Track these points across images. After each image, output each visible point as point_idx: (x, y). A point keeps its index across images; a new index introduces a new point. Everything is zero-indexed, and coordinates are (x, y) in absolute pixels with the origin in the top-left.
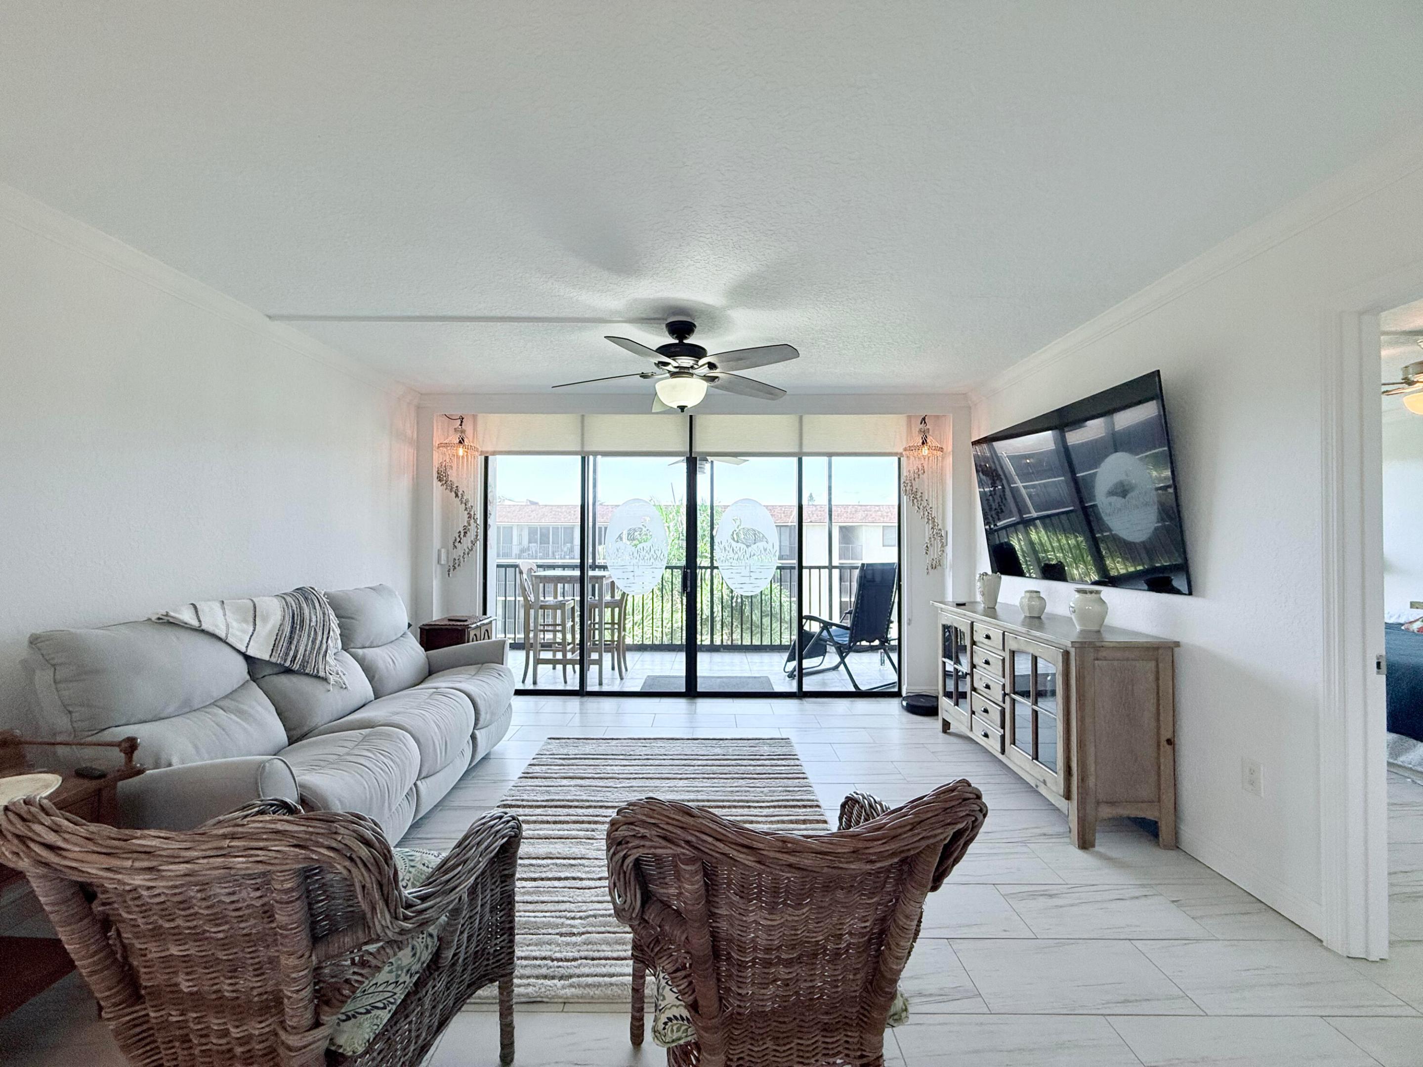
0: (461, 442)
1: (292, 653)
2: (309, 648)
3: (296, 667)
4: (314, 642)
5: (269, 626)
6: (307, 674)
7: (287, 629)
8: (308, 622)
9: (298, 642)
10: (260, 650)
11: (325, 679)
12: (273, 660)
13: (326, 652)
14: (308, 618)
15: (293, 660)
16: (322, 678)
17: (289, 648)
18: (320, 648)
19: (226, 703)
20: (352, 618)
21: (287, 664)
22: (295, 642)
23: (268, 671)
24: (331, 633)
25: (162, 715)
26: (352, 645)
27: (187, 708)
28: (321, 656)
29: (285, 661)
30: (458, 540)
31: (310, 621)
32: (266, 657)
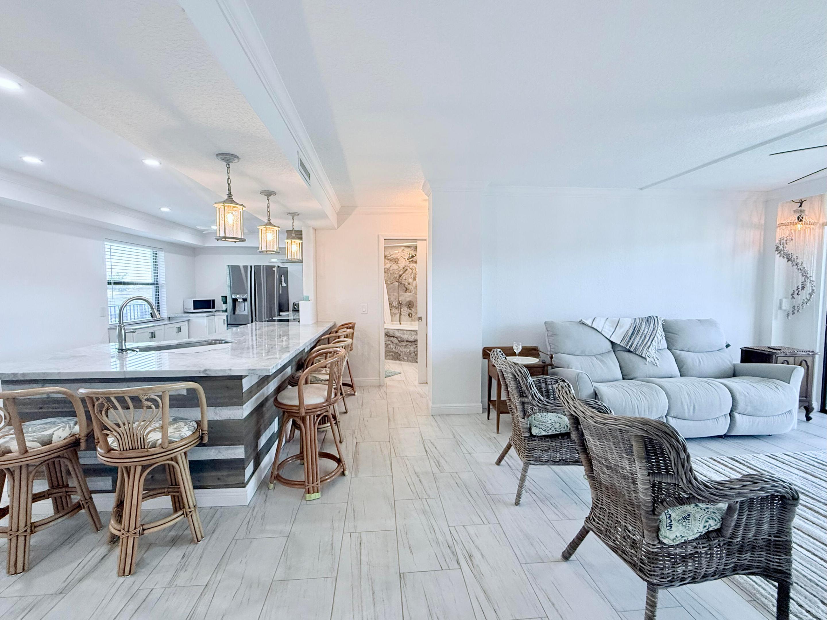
0: (800, 219)
1: (630, 344)
2: (640, 343)
3: (632, 350)
4: (643, 341)
5: (622, 330)
6: (637, 355)
7: (630, 333)
8: (642, 331)
9: (634, 339)
10: (617, 340)
11: (646, 359)
12: (621, 344)
13: (650, 346)
14: (643, 329)
15: (631, 346)
16: (644, 358)
17: (629, 341)
18: (646, 344)
19: (600, 357)
20: (675, 334)
21: (628, 347)
22: (632, 339)
23: (619, 348)
24: (656, 338)
25: (575, 354)
26: (674, 348)
27: (583, 354)
28: (646, 348)
29: (627, 346)
30: (797, 292)
31: (644, 331)
32: (619, 343)
